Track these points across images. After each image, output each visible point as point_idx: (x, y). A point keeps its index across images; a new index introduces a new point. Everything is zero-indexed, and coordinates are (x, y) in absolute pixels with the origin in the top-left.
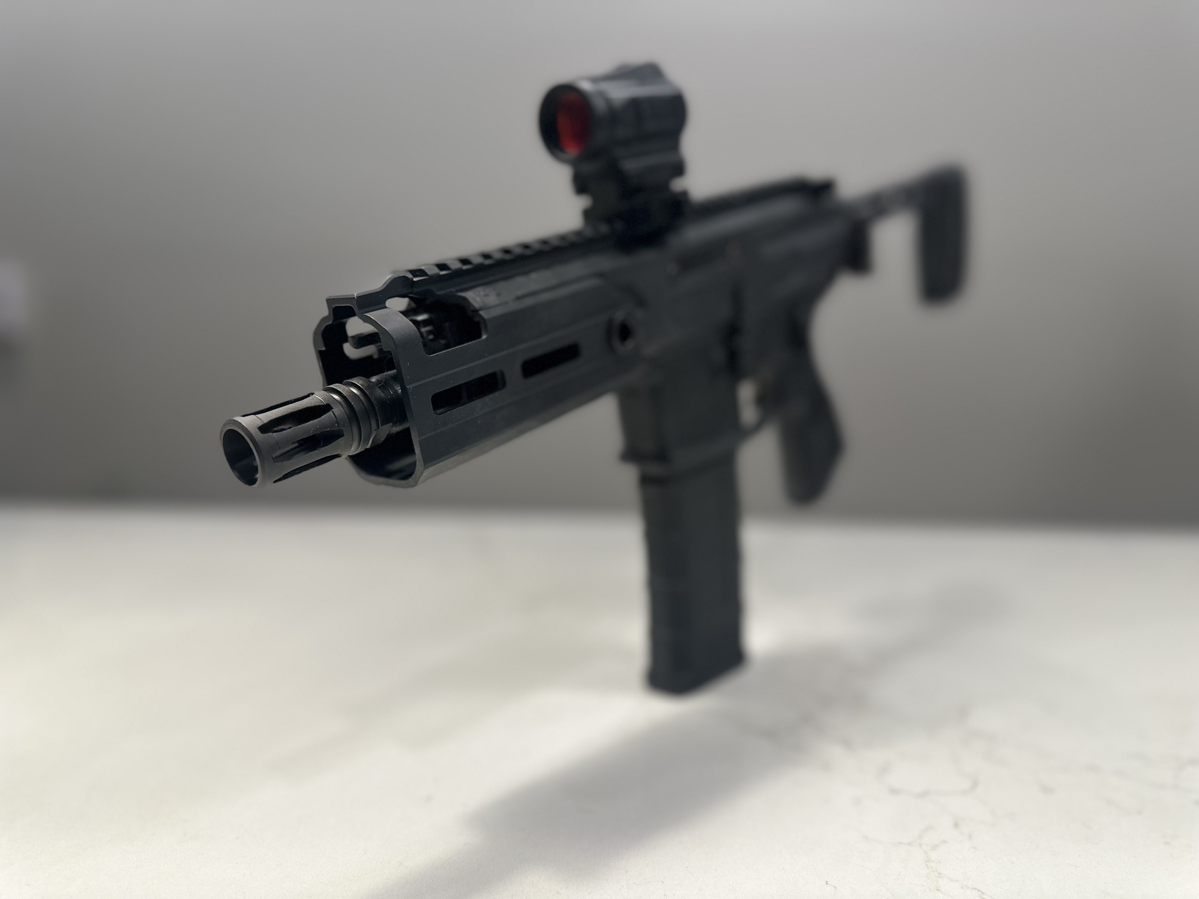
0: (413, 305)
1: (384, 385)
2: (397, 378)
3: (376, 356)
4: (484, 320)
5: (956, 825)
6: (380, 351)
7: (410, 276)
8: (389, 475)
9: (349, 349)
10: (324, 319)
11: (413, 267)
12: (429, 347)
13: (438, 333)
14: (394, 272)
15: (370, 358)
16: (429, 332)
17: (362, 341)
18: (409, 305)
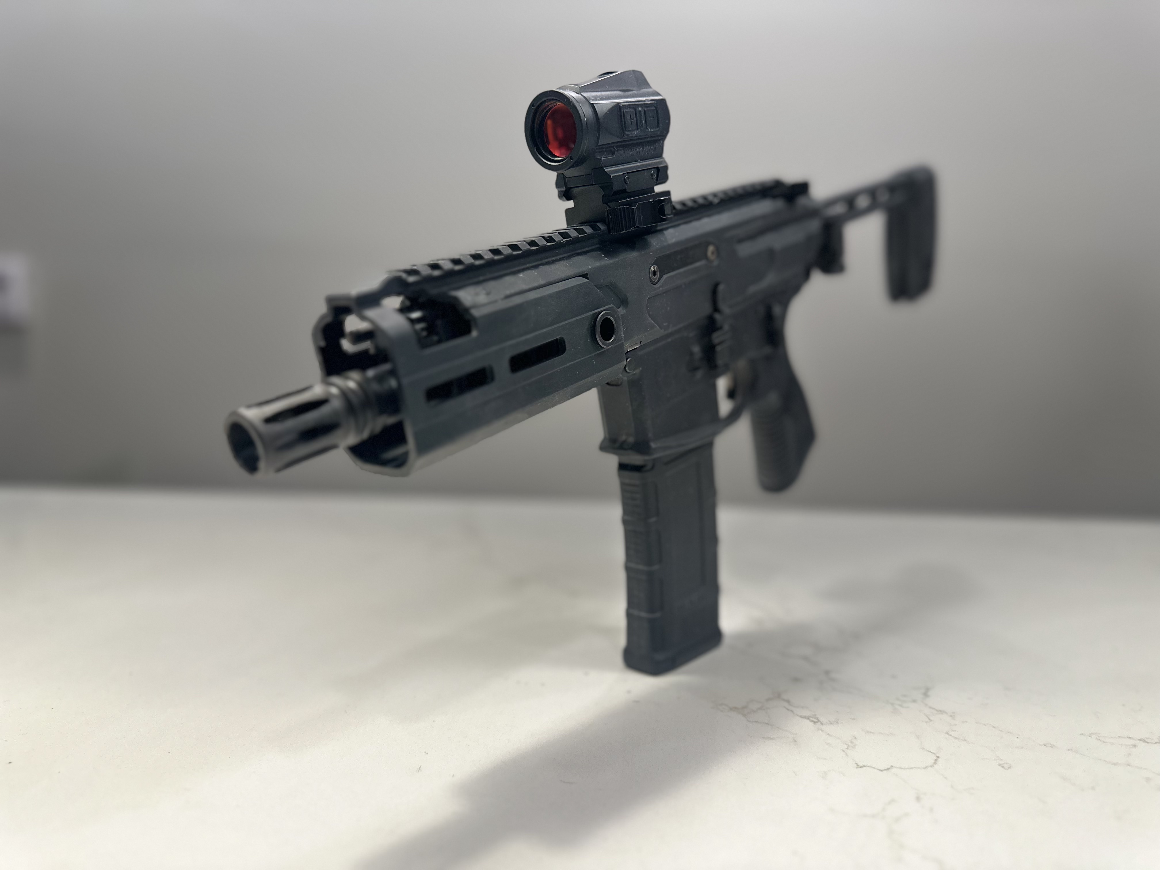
0: (408, 303)
1: (380, 379)
2: (393, 373)
3: (372, 351)
4: (474, 319)
5: (918, 799)
6: (377, 348)
7: (404, 276)
8: (384, 463)
9: (347, 345)
10: (323, 318)
11: (408, 267)
12: (423, 343)
13: (431, 330)
14: (390, 272)
15: (365, 352)
16: (423, 329)
17: (359, 337)
18: (402, 303)
